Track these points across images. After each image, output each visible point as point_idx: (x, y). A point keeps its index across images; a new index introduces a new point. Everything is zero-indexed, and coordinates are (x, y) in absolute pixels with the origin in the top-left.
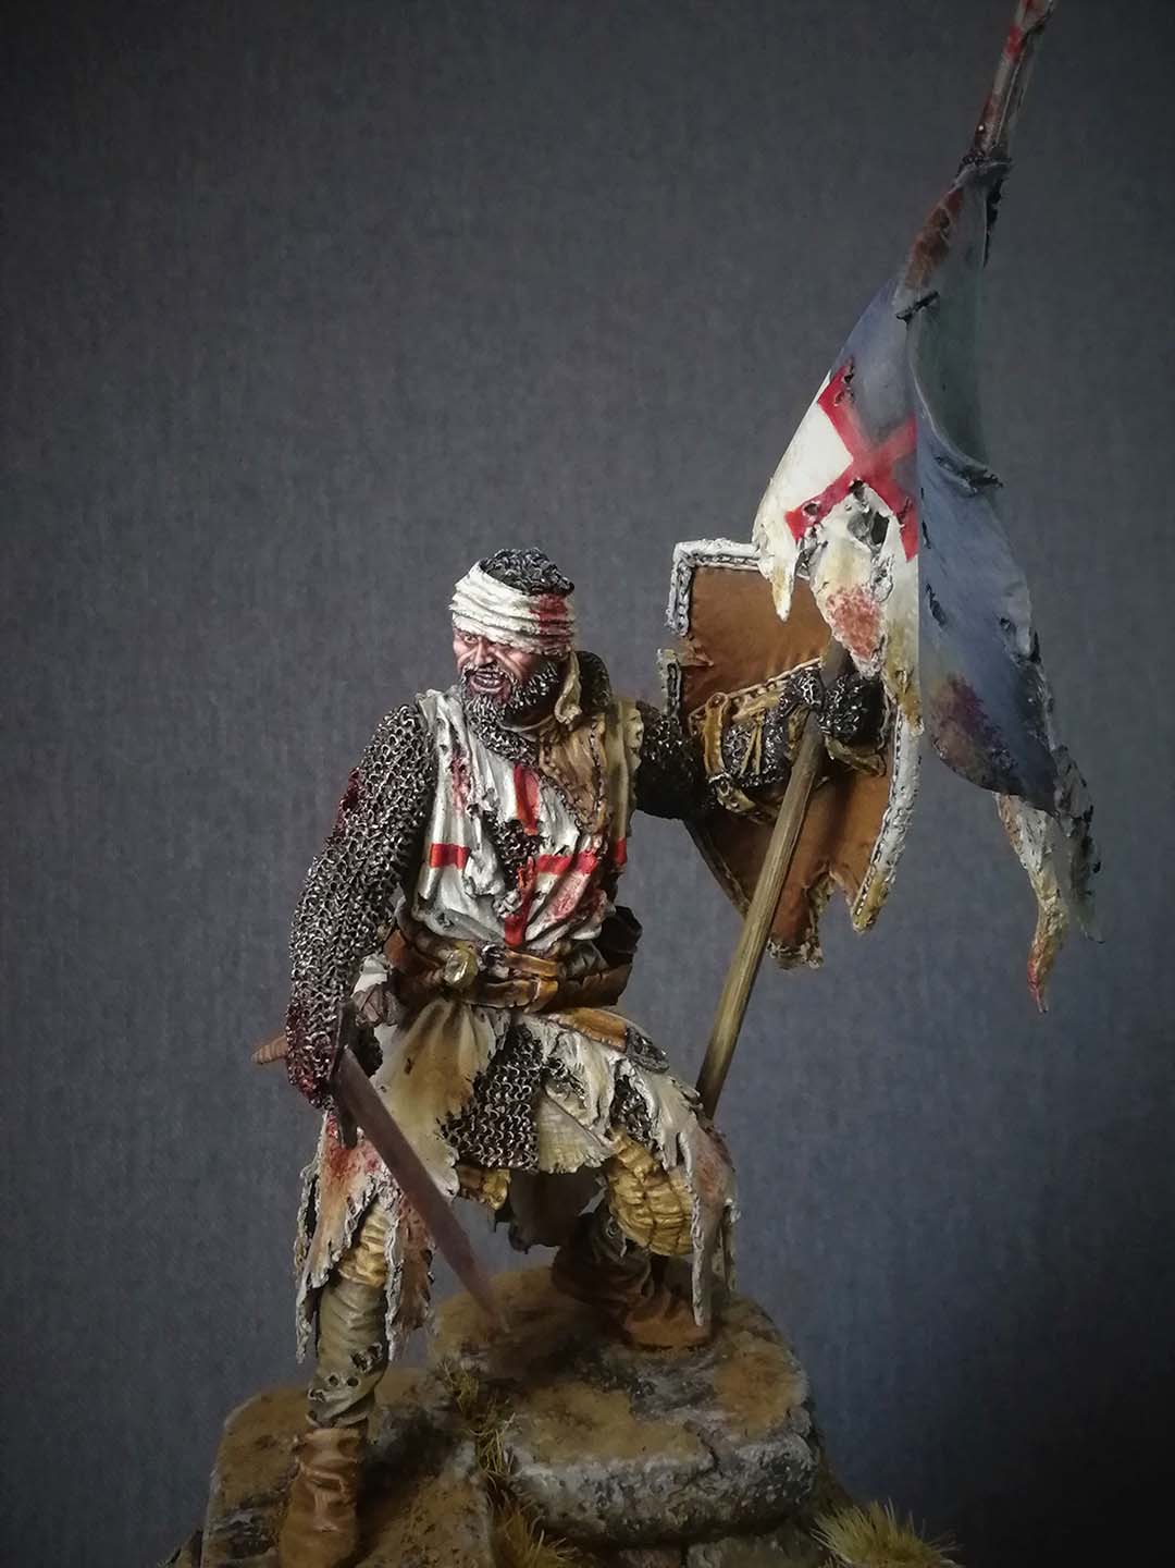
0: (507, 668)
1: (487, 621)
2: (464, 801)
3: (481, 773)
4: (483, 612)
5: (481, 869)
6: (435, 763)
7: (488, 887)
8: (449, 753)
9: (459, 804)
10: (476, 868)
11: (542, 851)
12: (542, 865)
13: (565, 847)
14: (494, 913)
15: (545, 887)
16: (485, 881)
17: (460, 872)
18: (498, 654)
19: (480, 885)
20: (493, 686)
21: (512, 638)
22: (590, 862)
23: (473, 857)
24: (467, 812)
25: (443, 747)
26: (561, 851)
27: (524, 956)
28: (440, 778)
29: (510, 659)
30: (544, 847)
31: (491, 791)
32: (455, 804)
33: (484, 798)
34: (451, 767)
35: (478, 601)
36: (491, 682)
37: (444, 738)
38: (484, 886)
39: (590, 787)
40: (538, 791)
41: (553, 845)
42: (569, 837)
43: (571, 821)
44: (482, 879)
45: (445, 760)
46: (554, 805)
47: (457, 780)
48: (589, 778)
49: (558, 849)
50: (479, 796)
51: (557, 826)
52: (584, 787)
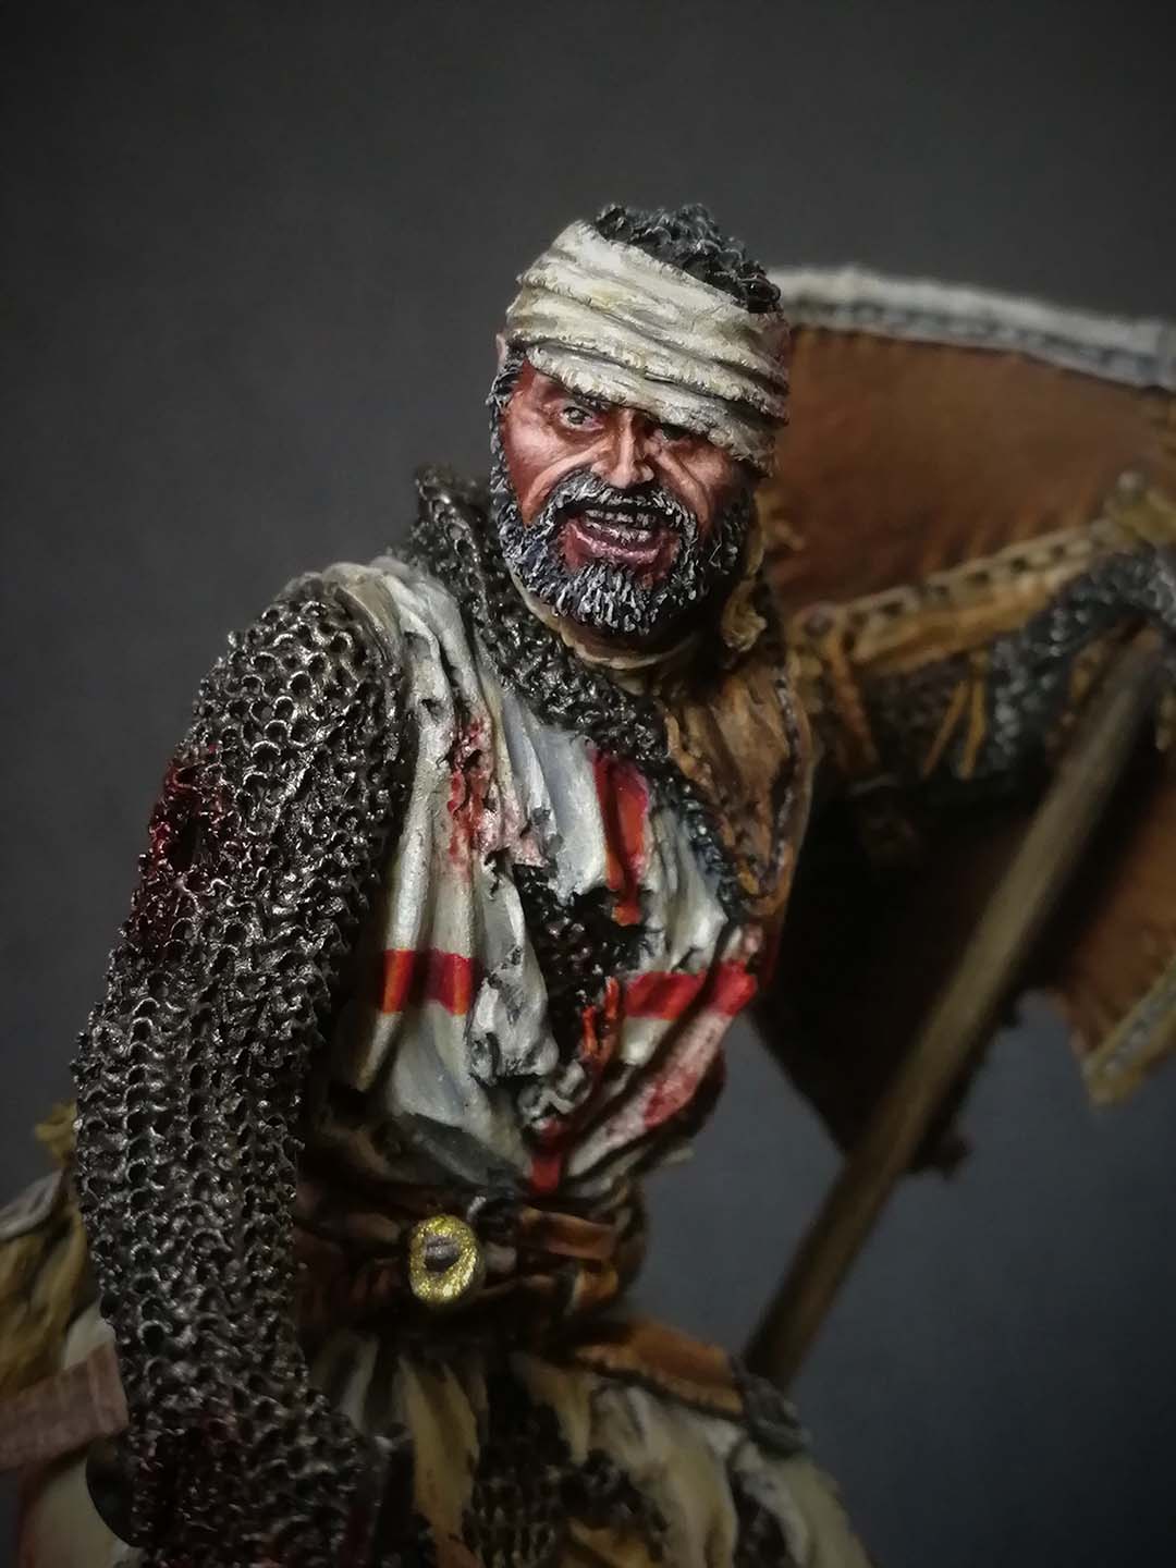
0: (682, 499)
1: (657, 367)
2: (474, 840)
3: (516, 771)
4: (645, 345)
5: (515, 1012)
6: (410, 747)
7: (530, 1058)
8: (448, 721)
9: (463, 848)
10: (503, 1014)
11: (646, 964)
12: (637, 998)
13: (692, 950)
14: (519, 1118)
15: (637, 1051)
16: (526, 1043)
17: (458, 1021)
18: (665, 461)
19: (514, 1052)
20: (635, 545)
21: (715, 417)
22: (740, 986)
23: (494, 982)
24: (487, 869)
25: (429, 703)
26: (684, 963)
27: (555, 1216)
28: (418, 784)
29: (693, 477)
30: (651, 954)
31: (540, 817)
32: (454, 849)
33: (524, 833)
34: (450, 757)
35: (627, 317)
36: (628, 536)
37: (431, 682)
38: (521, 1056)
39: (763, 808)
40: (645, 817)
41: (669, 947)
42: (703, 926)
43: (708, 889)
44: (519, 1038)
45: (435, 738)
46: (676, 850)
47: (462, 789)
48: (767, 785)
49: (675, 960)
50: (512, 830)
51: (678, 901)
52: (750, 809)
